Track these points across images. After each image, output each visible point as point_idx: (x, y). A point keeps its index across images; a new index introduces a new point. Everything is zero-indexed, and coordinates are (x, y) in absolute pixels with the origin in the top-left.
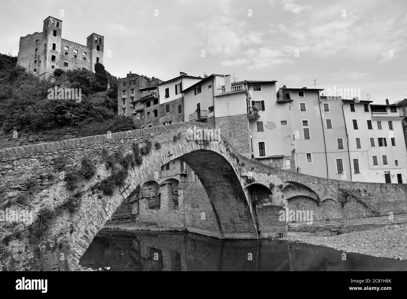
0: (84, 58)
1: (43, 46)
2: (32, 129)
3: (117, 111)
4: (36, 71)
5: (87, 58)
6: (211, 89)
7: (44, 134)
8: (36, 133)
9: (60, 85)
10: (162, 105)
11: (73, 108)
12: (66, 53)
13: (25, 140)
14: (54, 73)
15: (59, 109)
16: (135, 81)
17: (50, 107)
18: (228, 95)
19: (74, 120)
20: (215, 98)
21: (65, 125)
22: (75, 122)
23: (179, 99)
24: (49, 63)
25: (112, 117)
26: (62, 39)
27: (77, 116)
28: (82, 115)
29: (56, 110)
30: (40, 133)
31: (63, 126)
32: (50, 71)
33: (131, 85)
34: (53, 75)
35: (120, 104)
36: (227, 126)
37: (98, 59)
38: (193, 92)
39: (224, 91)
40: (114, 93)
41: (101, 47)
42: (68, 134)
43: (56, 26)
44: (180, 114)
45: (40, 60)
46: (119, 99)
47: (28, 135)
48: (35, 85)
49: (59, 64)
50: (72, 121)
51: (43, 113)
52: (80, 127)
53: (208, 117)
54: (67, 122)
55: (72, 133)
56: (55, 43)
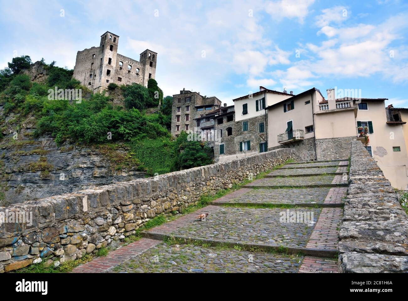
0: (137, 74)
1: (99, 60)
2: (85, 142)
3: (170, 128)
4: (91, 85)
5: (140, 73)
6: (310, 105)
7: (97, 148)
8: (88, 146)
9: (113, 99)
10: (238, 123)
11: (127, 123)
12: (121, 68)
13: (78, 153)
14: (108, 87)
15: (113, 123)
16: (190, 98)
17: (104, 121)
18: (333, 113)
19: (127, 136)
20: (315, 116)
21: (118, 140)
22: (128, 137)
23: (261, 116)
24: (104, 77)
25: (165, 134)
26: (118, 54)
27: (131, 132)
28: (135, 131)
29: (110, 124)
30: (93, 147)
31: (115, 141)
32: (104, 85)
33: (186, 102)
34: (107, 89)
35: (174, 121)
36: (331, 150)
37: (150, 75)
38: (282, 109)
39: (327, 107)
40: (168, 110)
41: (154, 64)
42: (120, 149)
43: (113, 41)
44: (262, 133)
45: (95, 74)
46: (173, 116)
47: (80, 148)
48: (89, 98)
49: (113, 78)
50: (126, 136)
51: (98, 126)
52: (132, 143)
53: (305, 139)
54: (120, 137)
55: (125, 149)
56: (111, 57)
